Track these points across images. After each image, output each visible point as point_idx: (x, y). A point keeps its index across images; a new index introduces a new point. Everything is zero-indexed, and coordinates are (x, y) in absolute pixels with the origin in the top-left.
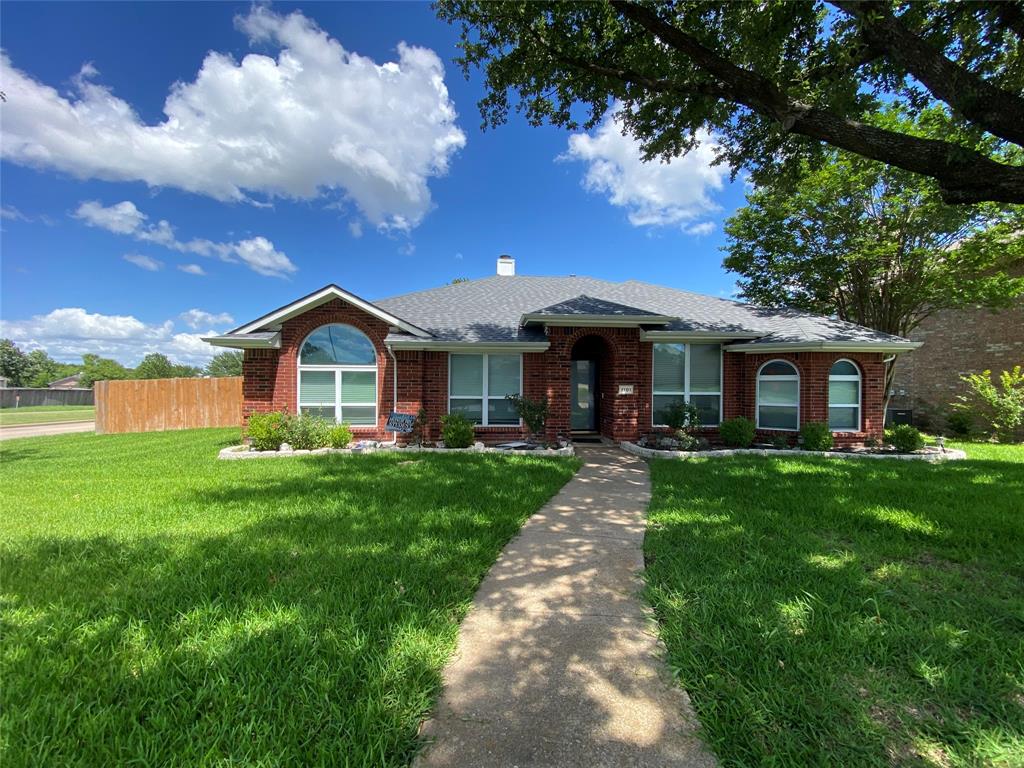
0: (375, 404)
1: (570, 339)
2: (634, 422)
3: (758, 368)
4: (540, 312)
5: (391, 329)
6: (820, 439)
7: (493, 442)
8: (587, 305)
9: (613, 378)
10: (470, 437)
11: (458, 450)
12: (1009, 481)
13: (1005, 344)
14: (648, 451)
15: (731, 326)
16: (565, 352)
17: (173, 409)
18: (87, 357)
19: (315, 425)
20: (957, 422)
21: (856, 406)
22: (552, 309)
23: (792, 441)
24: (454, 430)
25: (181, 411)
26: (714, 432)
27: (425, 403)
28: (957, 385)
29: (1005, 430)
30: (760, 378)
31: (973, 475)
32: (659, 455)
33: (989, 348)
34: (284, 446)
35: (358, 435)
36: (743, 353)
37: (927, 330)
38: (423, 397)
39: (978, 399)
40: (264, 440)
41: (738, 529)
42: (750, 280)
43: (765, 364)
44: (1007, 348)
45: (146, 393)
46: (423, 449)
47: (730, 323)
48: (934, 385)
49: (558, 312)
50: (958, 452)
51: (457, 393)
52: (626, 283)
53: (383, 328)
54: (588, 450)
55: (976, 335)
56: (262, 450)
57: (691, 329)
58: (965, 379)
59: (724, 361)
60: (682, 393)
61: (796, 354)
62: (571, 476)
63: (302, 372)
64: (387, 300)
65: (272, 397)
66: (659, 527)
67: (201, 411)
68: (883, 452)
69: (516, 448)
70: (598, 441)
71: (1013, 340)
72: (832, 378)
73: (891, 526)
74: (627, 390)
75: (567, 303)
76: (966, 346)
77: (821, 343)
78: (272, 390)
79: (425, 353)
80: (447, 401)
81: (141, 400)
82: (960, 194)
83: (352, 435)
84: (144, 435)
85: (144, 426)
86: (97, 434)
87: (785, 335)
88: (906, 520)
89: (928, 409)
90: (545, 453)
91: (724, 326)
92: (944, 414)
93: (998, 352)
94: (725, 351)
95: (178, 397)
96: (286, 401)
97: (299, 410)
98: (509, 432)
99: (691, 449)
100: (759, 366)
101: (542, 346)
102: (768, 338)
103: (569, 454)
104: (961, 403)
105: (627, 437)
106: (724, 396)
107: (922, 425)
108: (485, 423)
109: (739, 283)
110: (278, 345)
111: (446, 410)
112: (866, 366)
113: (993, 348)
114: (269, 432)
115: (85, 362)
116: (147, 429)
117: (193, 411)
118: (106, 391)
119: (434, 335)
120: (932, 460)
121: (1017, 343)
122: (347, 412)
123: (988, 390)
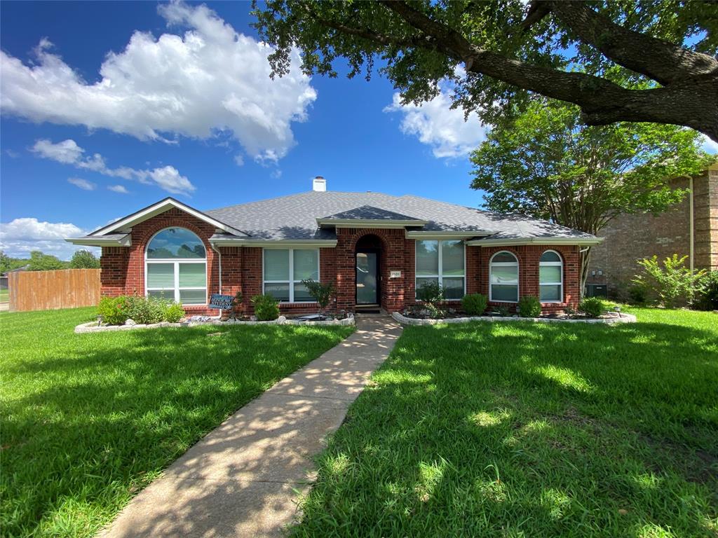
0: (206, 288)
1: (355, 237)
2: (401, 297)
3: (490, 257)
4: (330, 217)
5: (217, 230)
6: (531, 309)
7: (297, 315)
8: (366, 213)
9: (387, 266)
10: (276, 312)
11: (265, 322)
12: (660, 340)
13: (669, 238)
14: (407, 320)
15: (470, 227)
16: (351, 247)
17: (67, 293)
18: (34, 253)
19: (156, 305)
20: (636, 294)
21: (559, 284)
22: (341, 216)
23: (512, 310)
24: (262, 307)
25: (73, 294)
26: (459, 304)
27: (244, 286)
28: (637, 267)
29: (668, 298)
30: (492, 264)
31: (633, 335)
32: (414, 322)
33: (659, 241)
34: (129, 322)
35: (190, 312)
36: (480, 247)
37: (616, 229)
38: (242, 282)
39: (649, 277)
40: (111, 317)
41: (432, 388)
42: (492, 194)
43: (496, 254)
44: (671, 240)
45: (46, 281)
46: (238, 322)
47: (469, 225)
48: (621, 267)
49: (344, 217)
50: (631, 316)
51: (270, 279)
52: (404, 197)
53: (211, 230)
54: (366, 319)
55: (649, 232)
56: (110, 324)
57: (441, 230)
58: (640, 263)
59: (467, 253)
60: (436, 276)
61: (516, 247)
62: (340, 341)
63: (148, 264)
64: (222, 209)
65: (125, 283)
66: (374, 386)
67: (89, 294)
68: (576, 318)
69: (311, 320)
70: (378, 312)
71: (675, 235)
72: (542, 264)
73: (553, 383)
74: (396, 274)
75: (352, 211)
76: (642, 240)
77: (532, 239)
78: (125, 278)
79: (243, 249)
80: (261, 285)
81: (43, 286)
82: (597, 117)
83: (184, 312)
84: (44, 313)
85: (45, 306)
86: (10, 312)
87: (508, 233)
88: (565, 377)
89: (618, 284)
90: (329, 323)
91: (466, 227)
92: (628, 288)
93: (665, 244)
94: (467, 245)
95: (71, 284)
96: (135, 286)
97: (146, 293)
98: (309, 307)
99: (437, 318)
100: (491, 256)
101: (332, 243)
102: (496, 236)
103: (349, 323)
104: (638, 280)
105: (395, 309)
106: (467, 278)
107: (613, 296)
108: (292, 301)
109: (484, 197)
110: (128, 244)
111: (262, 292)
112: (566, 255)
113: (661, 241)
114: (116, 311)
115: (33, 257)
116: (48, 308)
117: (83, 293)
118: (17, 279)
119: (249, 236)
120: (611, 323)
121: (677, 237)
122: (183, 293)
123: (656, 271)
